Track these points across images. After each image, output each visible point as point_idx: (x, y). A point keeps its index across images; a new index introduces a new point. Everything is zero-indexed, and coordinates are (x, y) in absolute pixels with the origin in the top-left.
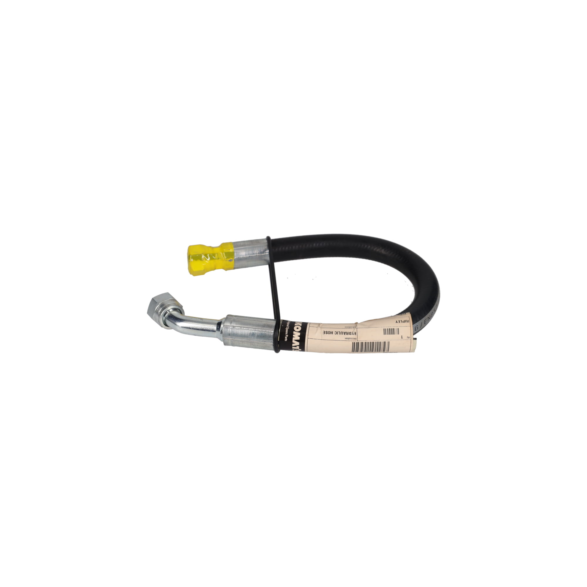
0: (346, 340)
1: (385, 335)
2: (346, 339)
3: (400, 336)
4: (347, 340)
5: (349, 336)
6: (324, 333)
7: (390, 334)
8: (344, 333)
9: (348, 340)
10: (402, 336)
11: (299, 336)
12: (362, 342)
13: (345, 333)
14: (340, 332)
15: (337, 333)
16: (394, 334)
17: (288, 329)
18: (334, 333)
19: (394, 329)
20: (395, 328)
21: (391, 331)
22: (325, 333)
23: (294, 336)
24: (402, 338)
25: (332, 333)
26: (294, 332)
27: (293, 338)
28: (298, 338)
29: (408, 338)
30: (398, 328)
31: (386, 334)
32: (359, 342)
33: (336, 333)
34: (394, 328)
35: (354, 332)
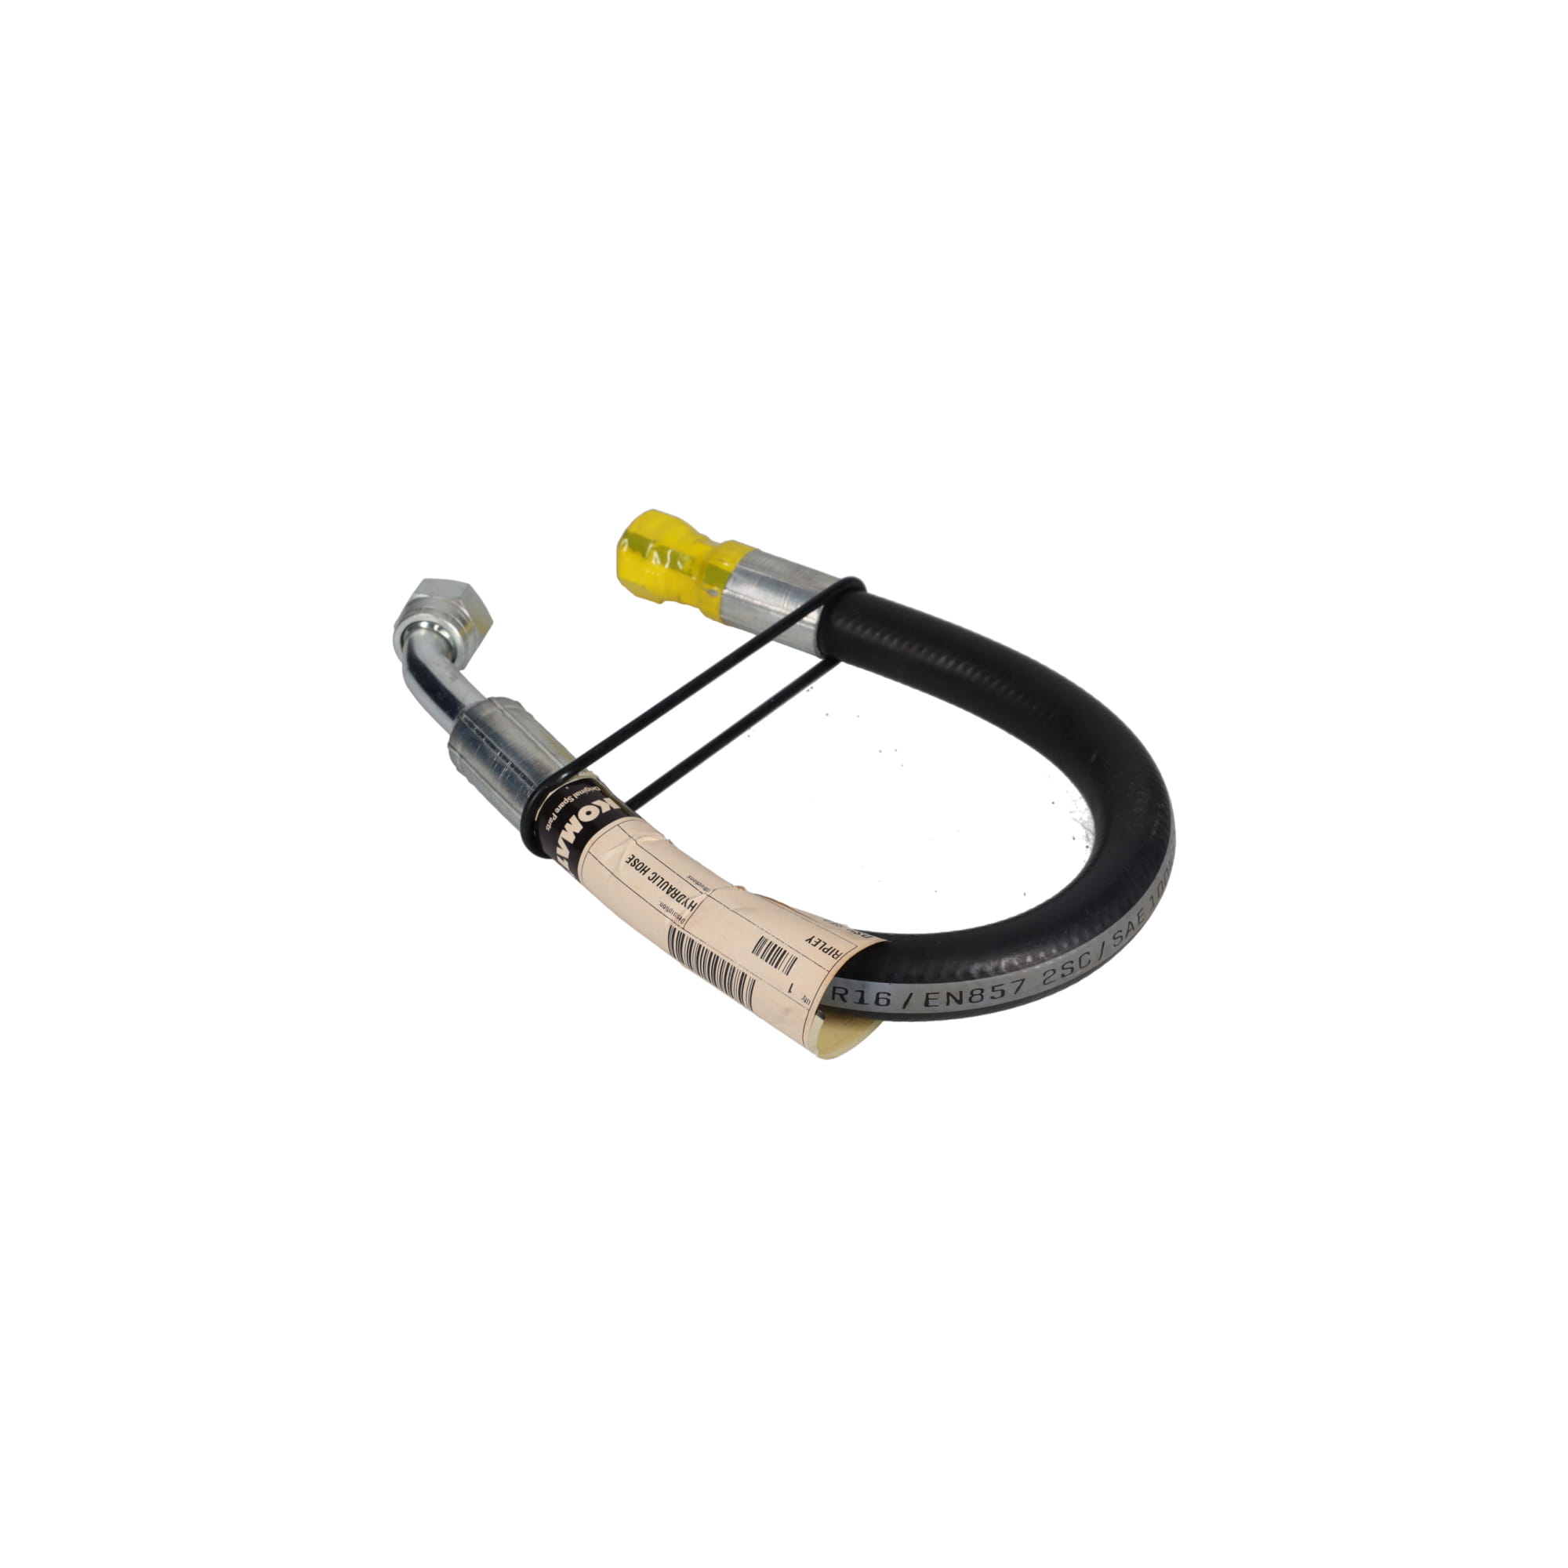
0: (661, 909)
1: (754, 956)
2: (661, 905)
3: (787, 981)
4: (663, 911)
5: (673, 904)
6: (631, 859)
7: (766, 961)
8: (670, 887)
9: (666, 913)
10: (792, 985)
11: (575, 834)
12: (693, 938)
13: (673, 890)
14: (663, 880)
15: (654, 879)
16: (776, 967)
17: (569, 803)
18: (649, 874)
19: (785, 952)
20: (791, 953)
21: (774, 954)
22: (632, 861)
23: (567, 826)
24: (790, 991)
25: (644, 870)
26: (573, 819)
27: (563, 831)
28: (571, 839)
29: (805, 1000)
30: (796, 955)
31: (757, 954)
32: (687, 934)
33: (652, 876)
34: (789, 950)
35: (693, 902)
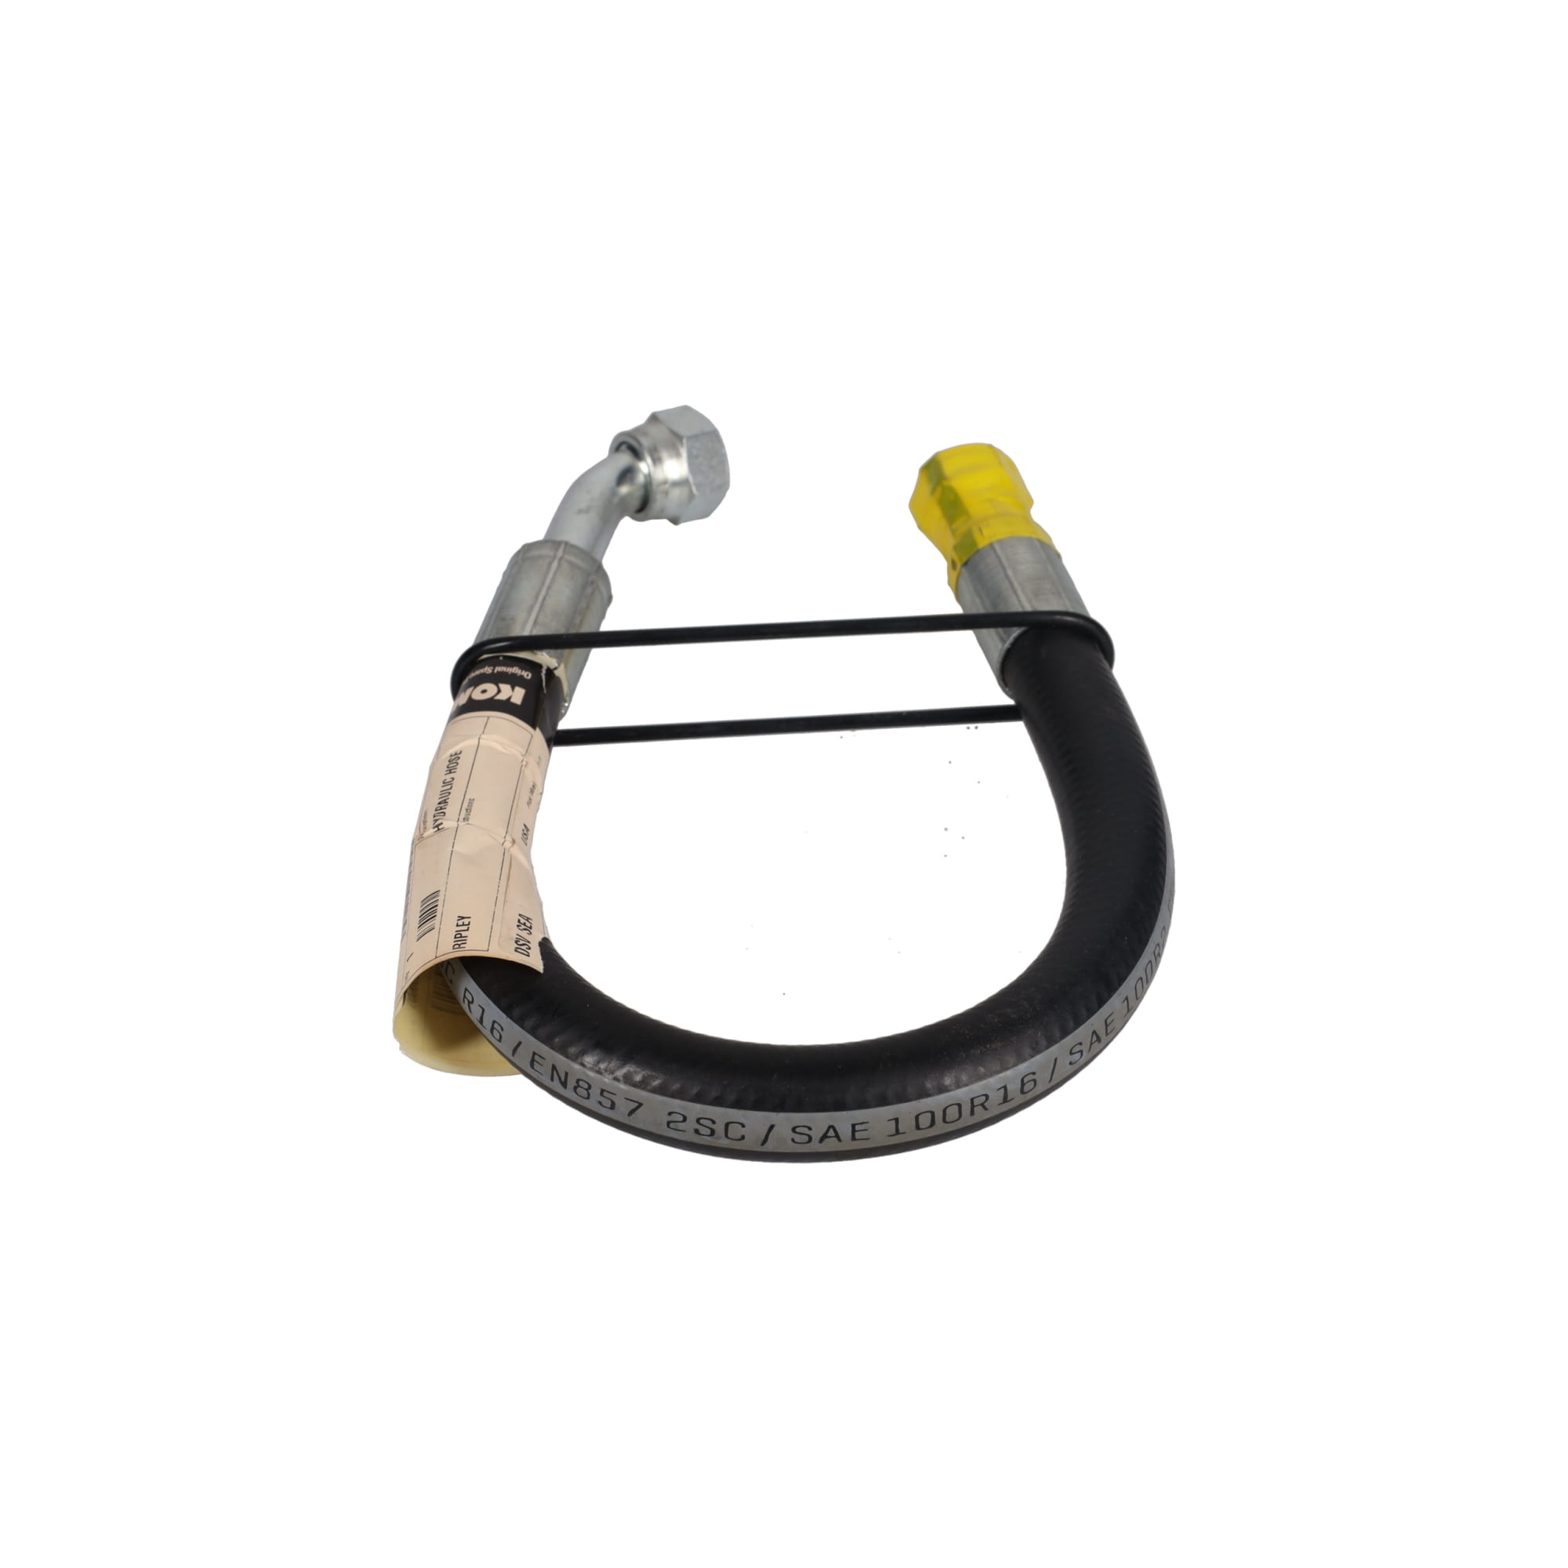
35: (441, 824)
